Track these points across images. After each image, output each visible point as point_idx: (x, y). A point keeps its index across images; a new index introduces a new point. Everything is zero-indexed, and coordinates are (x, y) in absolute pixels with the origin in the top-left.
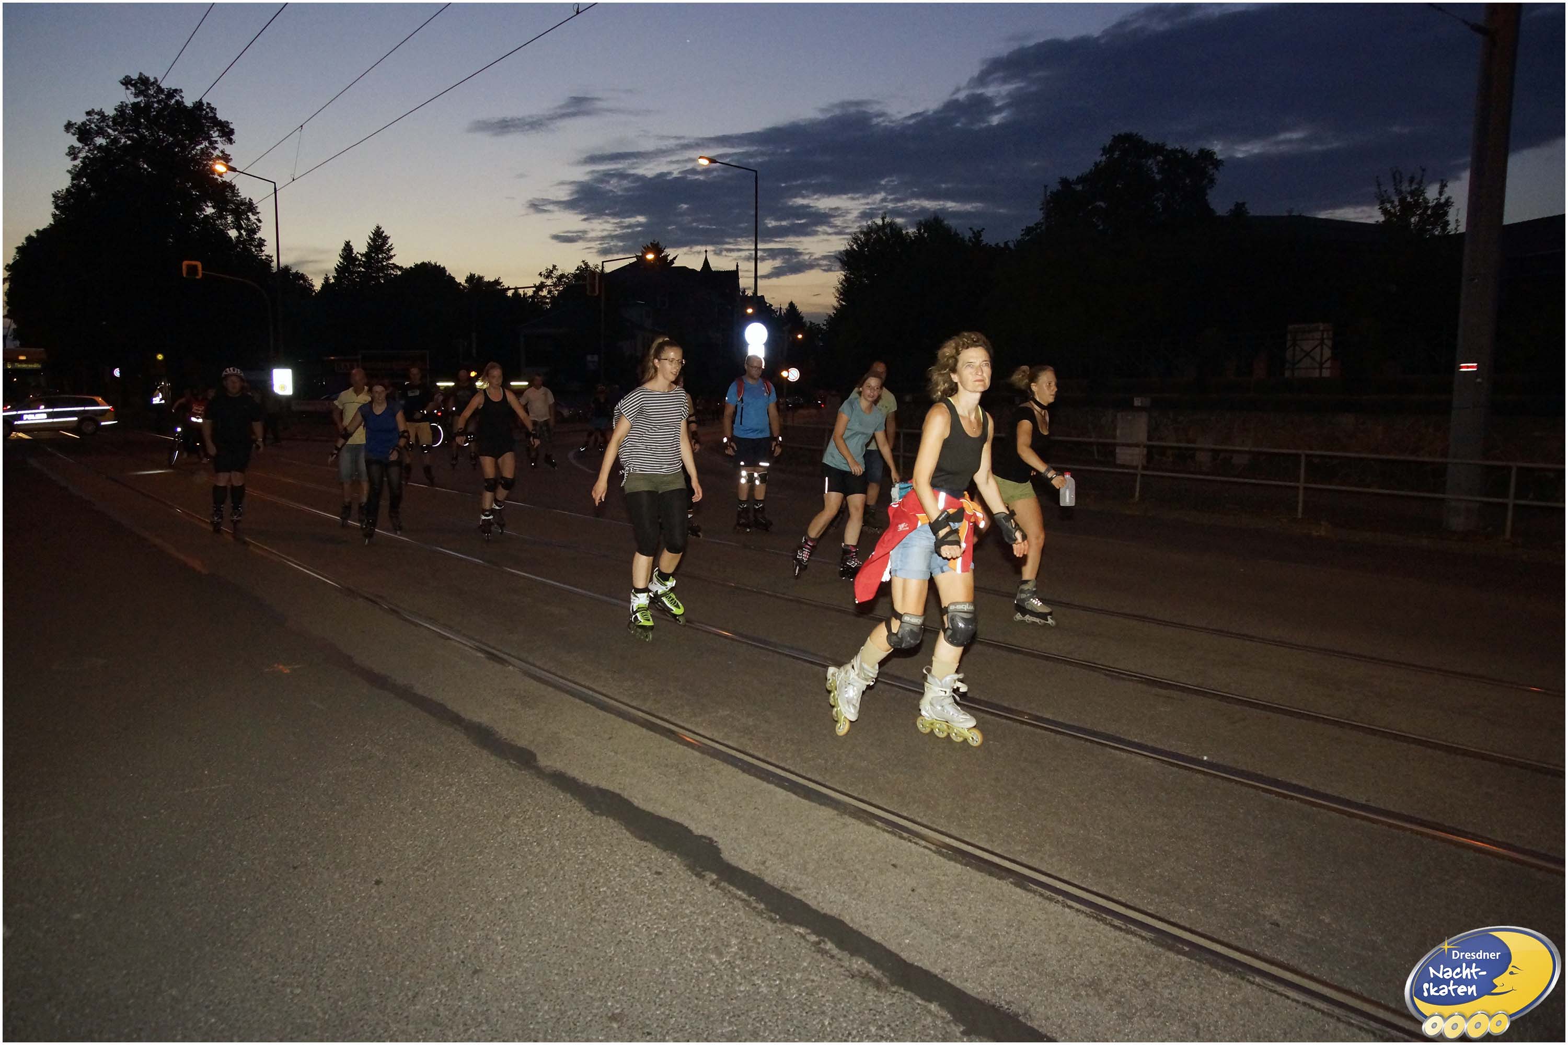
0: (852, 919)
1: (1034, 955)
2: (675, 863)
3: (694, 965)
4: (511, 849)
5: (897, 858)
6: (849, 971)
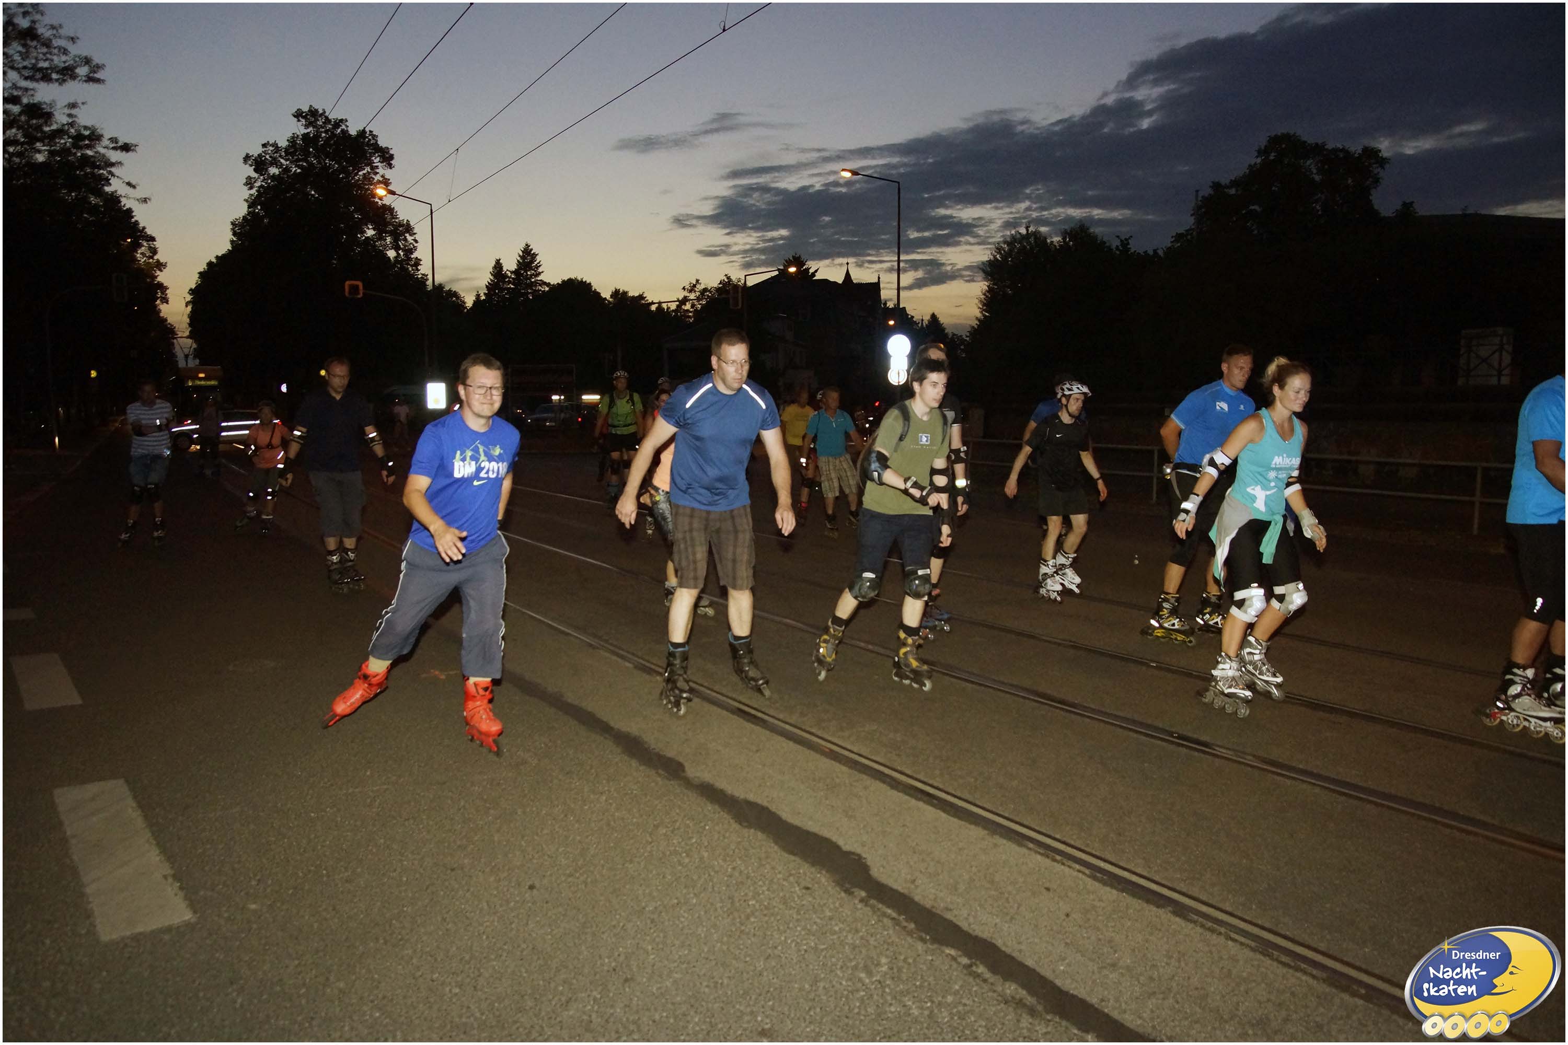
0: (1004, 944)
1: (1196, 989)
2: (823, 879)
3: (844, 983)
4: (661, 859)
5: (1050, 881)
6: (1002, 996)
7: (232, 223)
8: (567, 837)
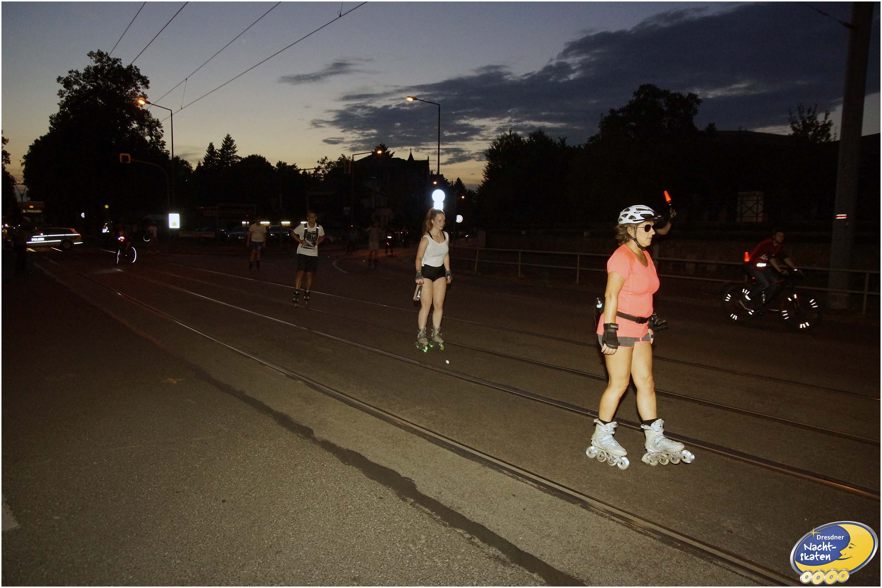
0: (490, 526)
1: (593, 547)
2: (390, 493)
3: (400, 550)
4: (298, 483)
5: (515, 491)
6: (487, 555)
7: (51, 117)
8: (245, 472)
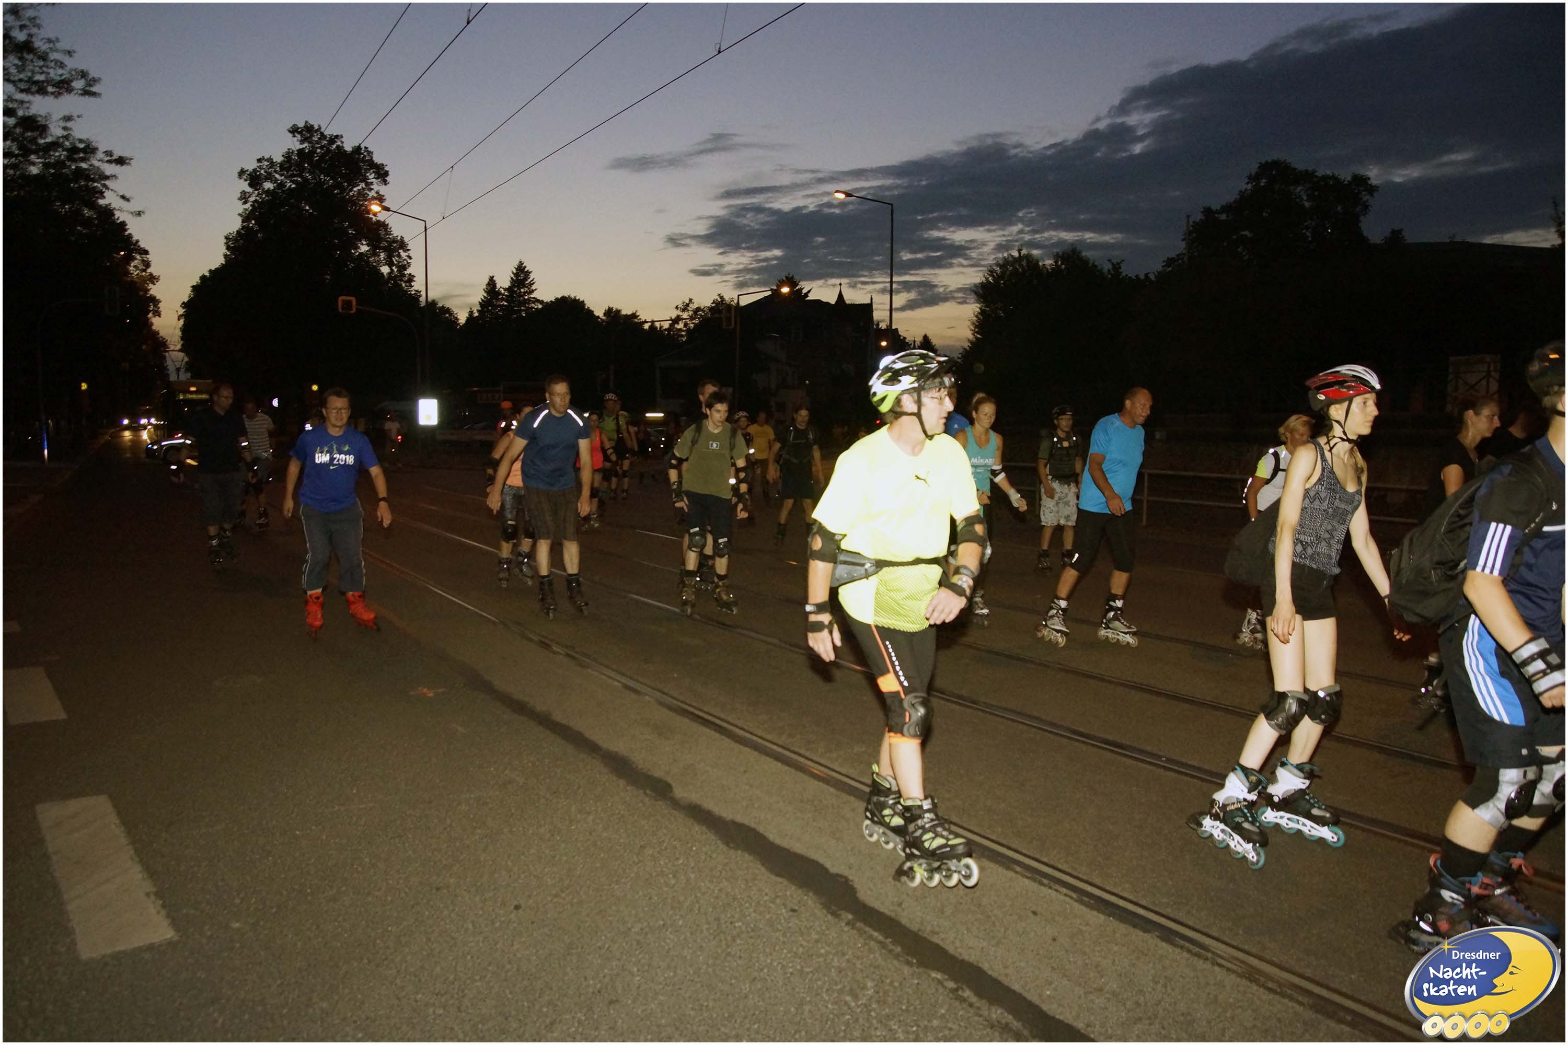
0: (991, 968)
2: (810, 901)
3: (830, 1006)
4: (647, 880)
5: (1037, 905)
7: (226, 238)
8: (554, 857)
